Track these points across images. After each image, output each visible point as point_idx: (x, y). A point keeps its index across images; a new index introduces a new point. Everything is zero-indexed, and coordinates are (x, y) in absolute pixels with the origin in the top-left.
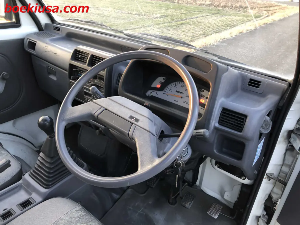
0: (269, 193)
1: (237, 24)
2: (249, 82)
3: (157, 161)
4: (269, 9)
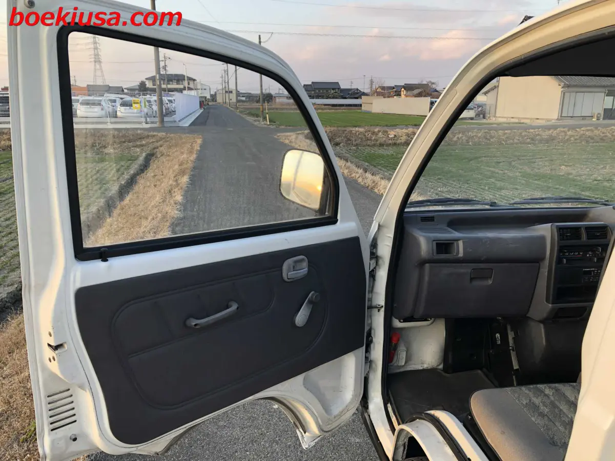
4: (138, 143)
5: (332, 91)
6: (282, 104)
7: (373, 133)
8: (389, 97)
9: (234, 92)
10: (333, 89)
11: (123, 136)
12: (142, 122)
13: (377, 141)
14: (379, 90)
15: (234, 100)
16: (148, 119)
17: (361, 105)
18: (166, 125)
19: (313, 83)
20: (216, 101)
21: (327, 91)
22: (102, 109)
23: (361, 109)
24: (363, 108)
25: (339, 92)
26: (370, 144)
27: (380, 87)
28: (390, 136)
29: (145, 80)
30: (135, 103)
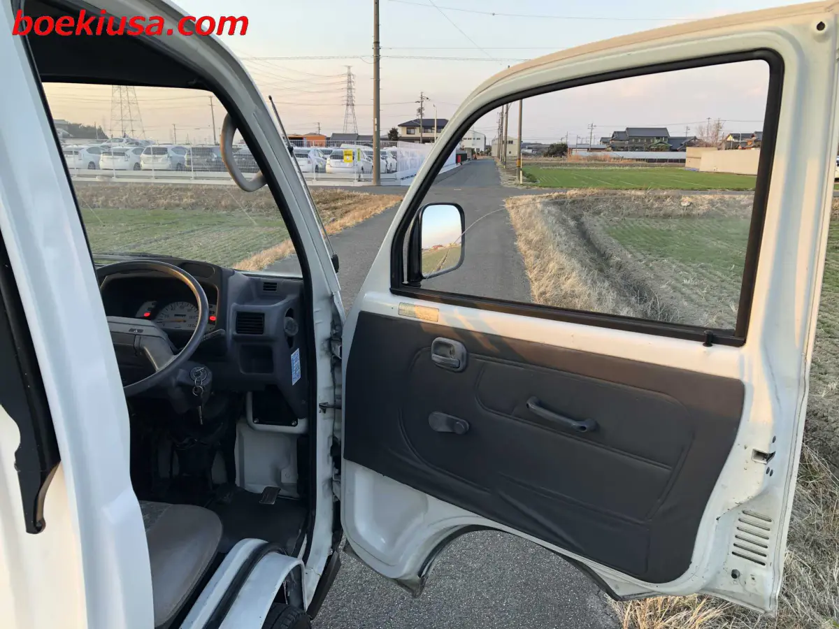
0: (331, 434)
1: (271, 243)
2: (264, 286)
3: (174, 358)
4: (333, 205)
5: (656, 141)
6: (578, 158)
7: (658, 198)
8: (743, 148)
9: (516, 143)
10: (658, 138)
11: (318, 196)
12: (354, 179)
13: (660, 210)
14: (730, 138)
15: (515, 153)
16: (362, 176)
17: (683, 161)
18: (382, 183)
19: (627, 129)
20: (490, 155)
21: (636, 140)
22: (309, 162)
23: (684, 166)
24: (687, 164)
25: (666, 142)
26: (649, 214)
27: (732, 134)
28: (683, 204)
29: (396, 127)
30: (347, 155)
